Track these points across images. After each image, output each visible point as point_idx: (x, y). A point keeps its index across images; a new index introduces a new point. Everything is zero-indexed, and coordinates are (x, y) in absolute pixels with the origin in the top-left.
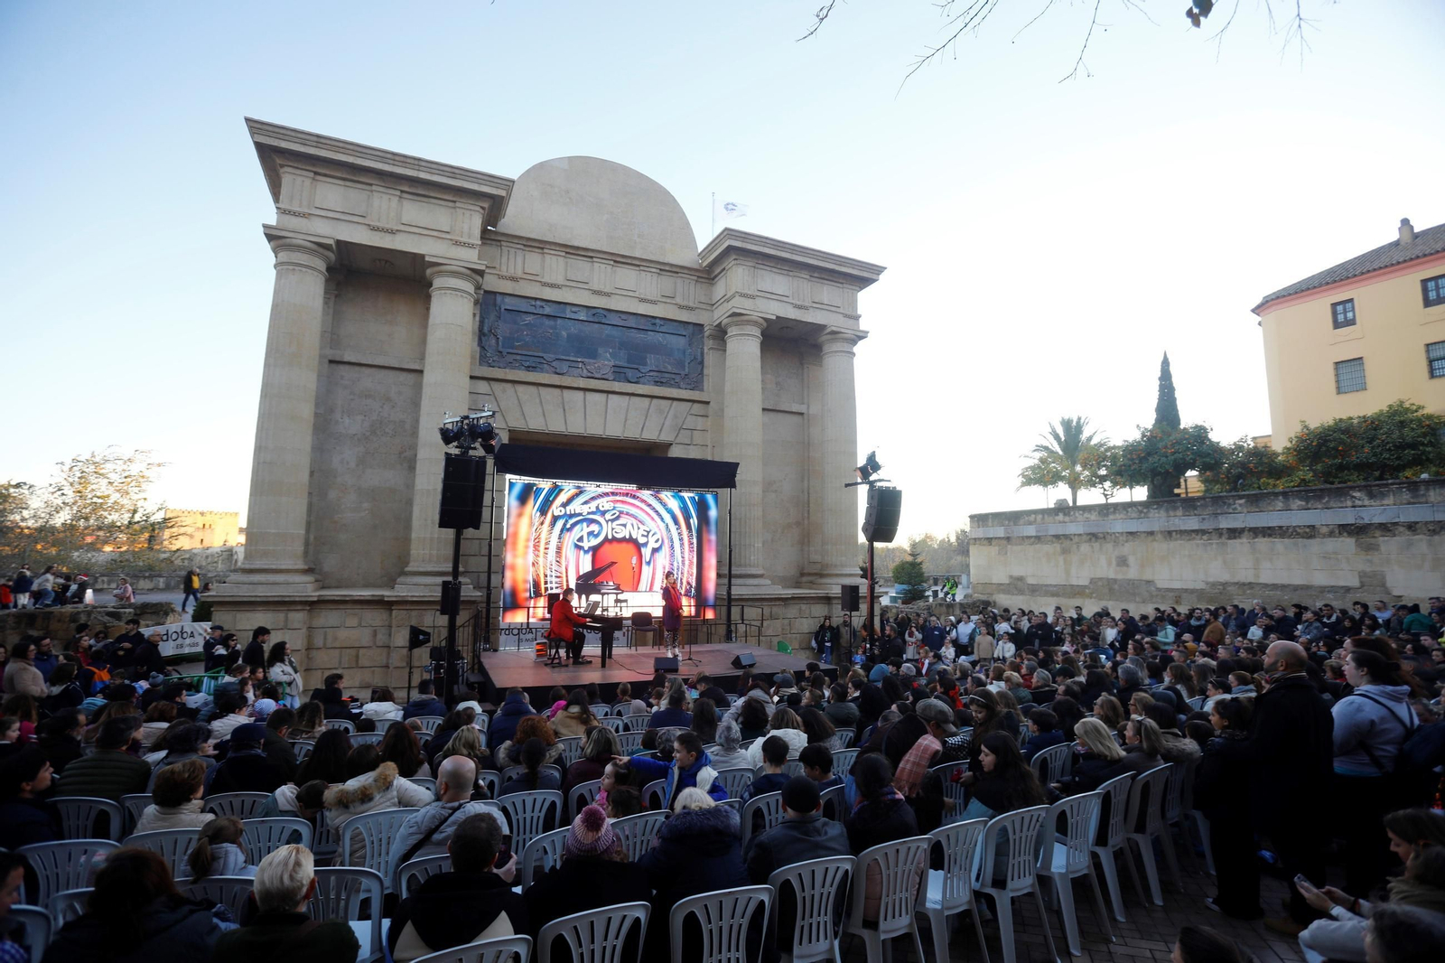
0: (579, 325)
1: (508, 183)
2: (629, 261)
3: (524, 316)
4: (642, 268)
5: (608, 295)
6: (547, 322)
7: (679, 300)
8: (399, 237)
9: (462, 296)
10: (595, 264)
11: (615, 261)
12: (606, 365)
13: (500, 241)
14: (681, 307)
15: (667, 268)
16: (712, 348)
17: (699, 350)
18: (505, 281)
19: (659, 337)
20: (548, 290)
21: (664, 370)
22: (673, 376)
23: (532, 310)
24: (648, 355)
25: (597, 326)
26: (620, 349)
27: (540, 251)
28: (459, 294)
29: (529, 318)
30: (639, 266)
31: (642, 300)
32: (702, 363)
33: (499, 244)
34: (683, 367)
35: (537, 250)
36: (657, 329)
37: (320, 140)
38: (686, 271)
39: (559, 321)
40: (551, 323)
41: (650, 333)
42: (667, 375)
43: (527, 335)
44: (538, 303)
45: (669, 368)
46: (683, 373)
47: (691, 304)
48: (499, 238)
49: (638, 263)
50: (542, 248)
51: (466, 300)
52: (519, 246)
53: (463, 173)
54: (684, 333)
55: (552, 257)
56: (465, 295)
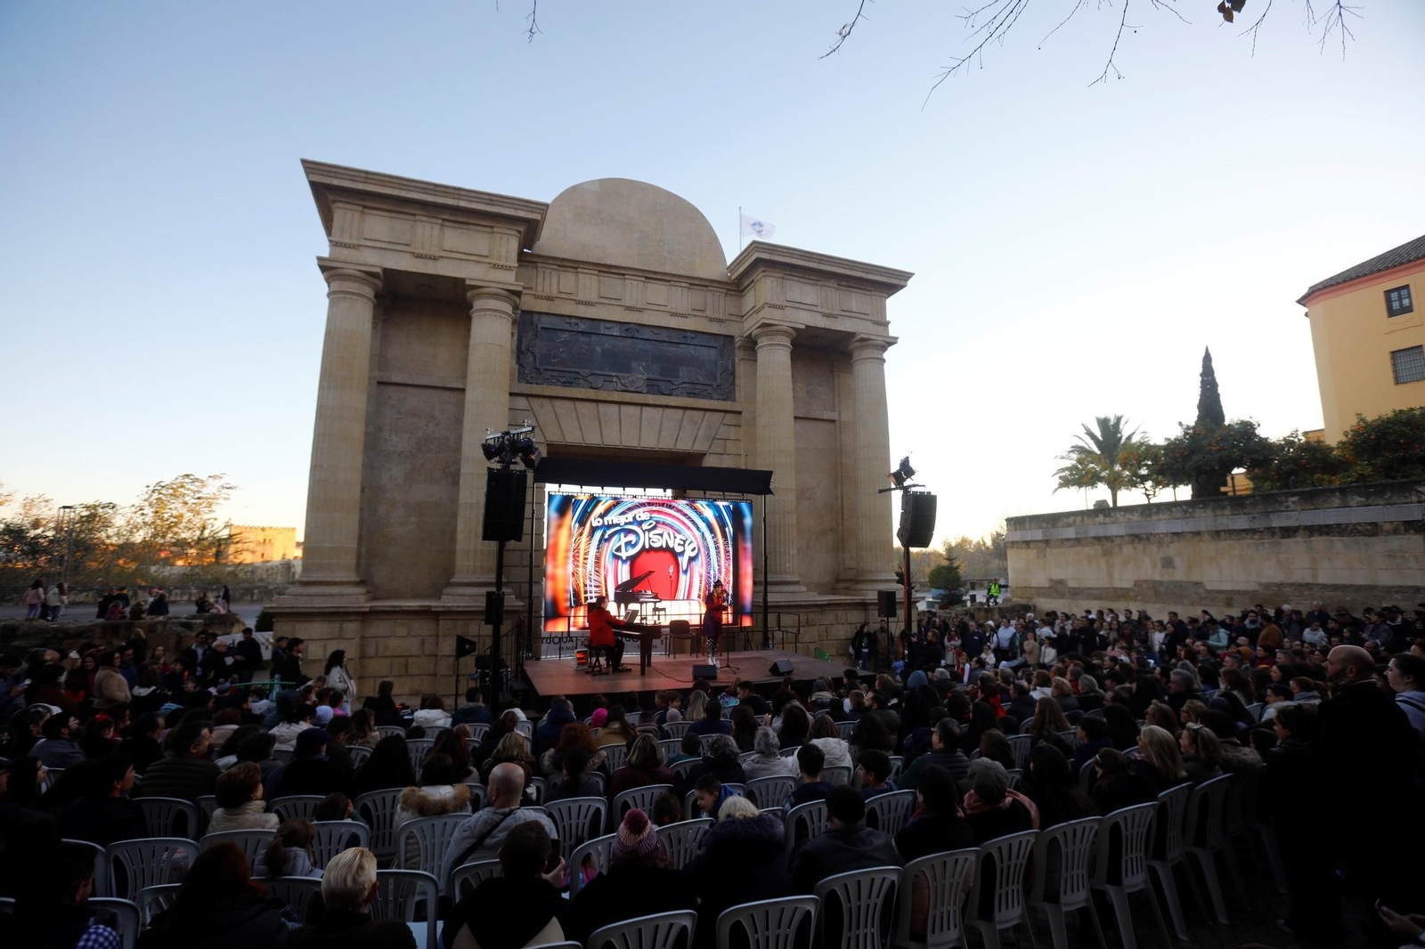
0: (612, 341)
1: (543, 207)
2: (660, 277)
3: (559, 333)
4: (672, 283)
5: (640, 310)
6: (582, 339)
7: (709, 313)
8: (441, 263)
9: (501, 316)
10: (628, 281)
11: (646, 278)
12: (640, 378)
13: (535, 262)
14: (712, 320)
15: (697, 283)
16: (743, 359)
17: (730, 361)
18: (541, 301)
19: (692, 350)
20: (582, 307)
21: (697, 382)
22: (706, 387)
23: (567, 327)
24: (680, 368)
25: (629, 341)
26: (653, 362)
27: (574, 270)
28: (498, 314)
29: (565, 336)
30: (670, 281)
31: (673, 314)
32: (733, 373)
33: (535, 265)
34: (715, 379)
35: (570, 270)
36: (688, 341)
37: (368, 176)
38: (716, 285)
39: (594, 337)
40: (586, 339)
41: (682, 346)
42: (699, 387)
43: (563, 351)
44: (573, 320)
45: (702, 380)
46: (715, 384)
47: (721, 317)
48: (535, 260)
49: (668, 278)
50: (576, 268)
51: (505, 320)
52: (554, 267)
53: (499, 199)
54: (715, 345)
55: (587, 276)
56: (503, 316)
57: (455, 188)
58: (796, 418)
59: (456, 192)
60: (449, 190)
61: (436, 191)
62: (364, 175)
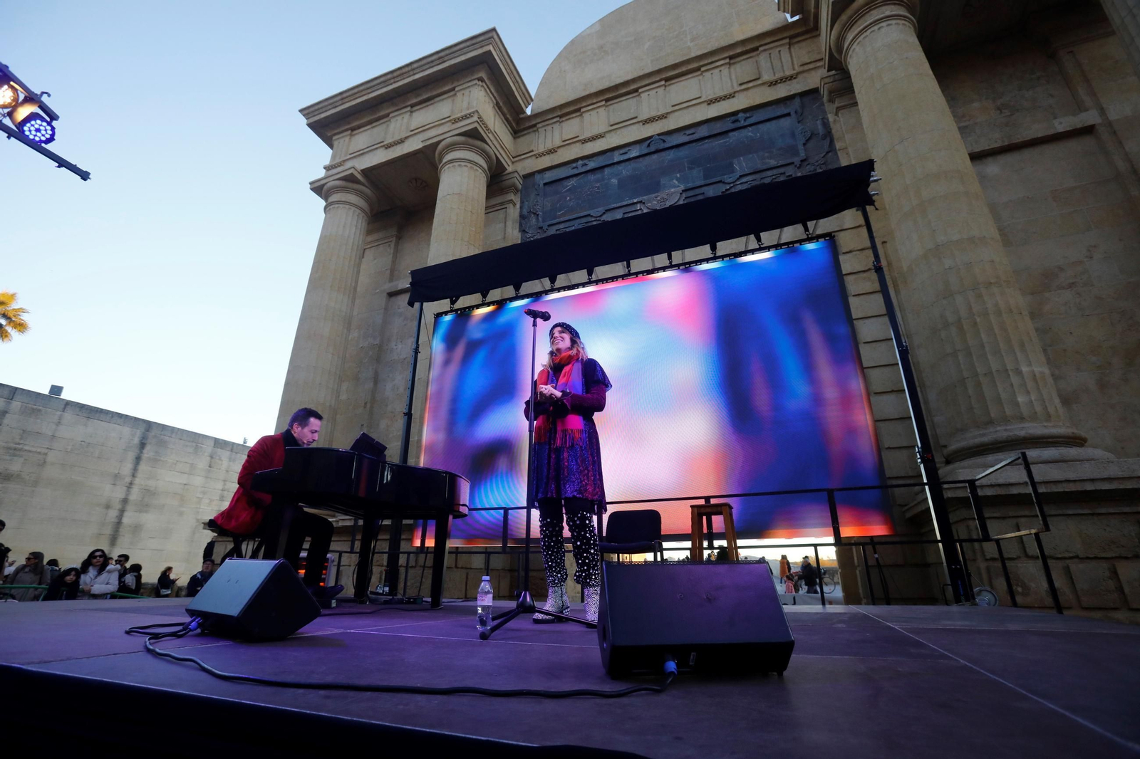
0: (633, 165)
2: (684, 69)
3: (565, 183)
4: (703, 69)
5: (663, 117)
6: (591, 177)
7: (767, 77)
8: (406, 143)
9: (460, 165)
10: (642, 95)
11: (667, 80)
12: (673, 193)
13: (535, 125)
14: (772, 84)
15: (739, 50)
16: (838, 109)
17: (819, 122)
18: (543, 158)
19: (749, 133)
20: (590, 144)
21: (764, 167)
22: (782, 170)
23: (576, 171)
24: (735, 161)
25: (655, 157)
26: (690, 169)
27: (578, 114)
28: (455, 164)
29: (572, 182)
30: (698, 69)
31: (711, 102)
32: (828, 134)
33: (535, 129)
34: (796, 153)
35: (574, 115)
36: (742, 123)
38: (768, 40)
39: (607, 171)
40: (598, 176)
41: (731, 134)
42: (769, 173)
43: (570, 200)
44: (580, 162)
45: (773, 163)
46: (797, 160)
47: (788, 73)
48: (534, 122)
49: (695, 65)
50: (579, 110)
52: (555, 120)
54: (786, 111)
55: (591, 112)
58: (975, 157)
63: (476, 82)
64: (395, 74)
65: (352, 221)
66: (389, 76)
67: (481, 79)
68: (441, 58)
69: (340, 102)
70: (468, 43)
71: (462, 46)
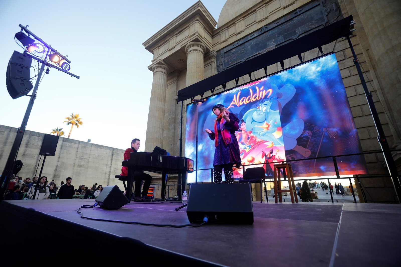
0: (256, 39)
3: (231, 51)
5: (266, 18)
6: (241, 47)
8: (176, 48)
10: (257, 12)
11: (266, 3)
12: (272, 47)
13: (219, 32)
18: (223, 44)
19: (302, 17)
20: (239, 35)
21: (309, 29)
23: (235, 46)
24: (297, 29)
25: (264, 35)
26: (278, 36)
27: (234, 25)
28: (192, 52)
29: (234, 50)
31: (284, 8)
33: (219, 34)
34: (324, 20)
35: (232, 26)
36: (299, 13)
39: (246, 44)
40: (243, 46)
41: (294, 19)
43: (234, 57)
44: (236, 43)
45: (313, 27)
50: (234, 23)
51: (195, 53)
52: (226, 29)
53: (185, 13)
54: (318, 3)
55: (239, 23)
56: (194, 51)
57: (173, 21)
59: (174, 22)
60: (172, 23)
61: (169, 26)
62: (153, 37)
63: (196, 21)
64: (169, 25)
65: (162, 77)
66: (168, 26)
67: (197, 20)
68: (183, 16)
69: (154, 39)
70: (191, 8)
71: (189, 10)
